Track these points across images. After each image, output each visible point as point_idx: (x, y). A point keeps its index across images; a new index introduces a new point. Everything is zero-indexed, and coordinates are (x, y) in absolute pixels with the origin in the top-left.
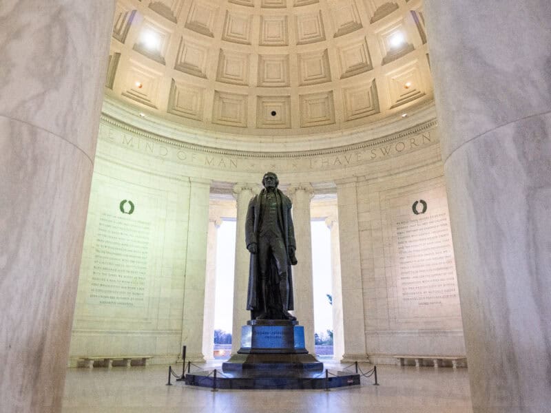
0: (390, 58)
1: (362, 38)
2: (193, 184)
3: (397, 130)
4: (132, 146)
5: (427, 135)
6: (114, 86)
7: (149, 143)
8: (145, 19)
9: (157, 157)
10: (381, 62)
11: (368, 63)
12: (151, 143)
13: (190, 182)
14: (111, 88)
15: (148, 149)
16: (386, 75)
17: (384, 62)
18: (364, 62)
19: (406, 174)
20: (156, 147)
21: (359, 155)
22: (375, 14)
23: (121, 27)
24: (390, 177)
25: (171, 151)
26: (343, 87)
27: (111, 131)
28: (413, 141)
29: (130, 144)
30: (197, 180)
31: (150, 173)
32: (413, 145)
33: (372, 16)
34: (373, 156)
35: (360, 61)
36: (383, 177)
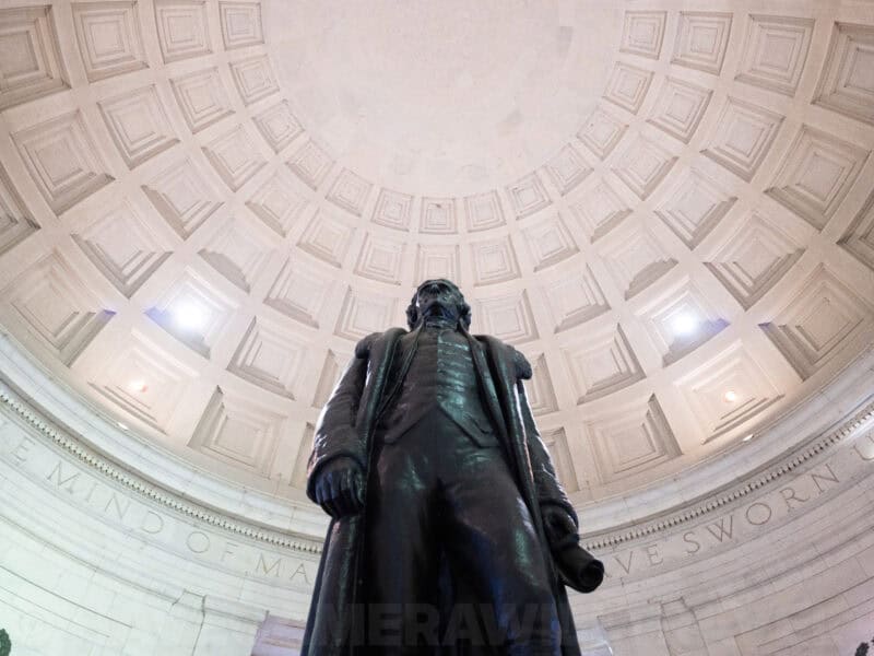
0: (676, 354)
1: (612, 328)
2: (209, 618)
3: (740, 473)
4: (70, 491)
5: (824, 471)
6: (76, 363)
7: (120, 496)
8: (186, 273)
9: (130, 533)
10: (660, 361)
11: (633, 370)
12: (123, 498)
13: (203, 611)
14: (69, 366)
15: (113, 507)
16: (677, 383)
17: (667, 362)
18: (624, 369)
19: (797, 576)
20: (136, 512)
21: (652, 551)
22: (631, 285)
23: (134, 272)
24: (756, 593)
25: (171, 528)
26: (586, 418)
27: (27, 444)
28: (788, 494)
29: (68, 485)
30: (224, 607)
31: (97, 569)
32: (794, 503)
33: (627, 287)
34: (692, 547)
35: (615, 371)
36: (737, 593)
